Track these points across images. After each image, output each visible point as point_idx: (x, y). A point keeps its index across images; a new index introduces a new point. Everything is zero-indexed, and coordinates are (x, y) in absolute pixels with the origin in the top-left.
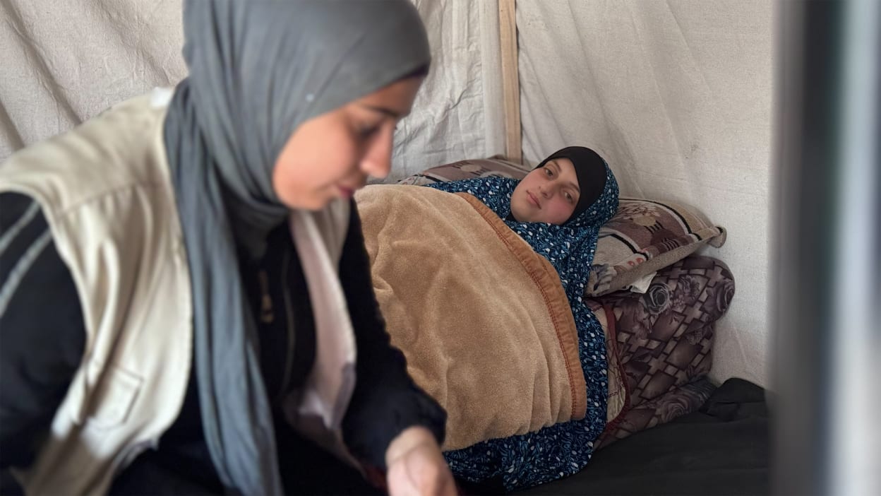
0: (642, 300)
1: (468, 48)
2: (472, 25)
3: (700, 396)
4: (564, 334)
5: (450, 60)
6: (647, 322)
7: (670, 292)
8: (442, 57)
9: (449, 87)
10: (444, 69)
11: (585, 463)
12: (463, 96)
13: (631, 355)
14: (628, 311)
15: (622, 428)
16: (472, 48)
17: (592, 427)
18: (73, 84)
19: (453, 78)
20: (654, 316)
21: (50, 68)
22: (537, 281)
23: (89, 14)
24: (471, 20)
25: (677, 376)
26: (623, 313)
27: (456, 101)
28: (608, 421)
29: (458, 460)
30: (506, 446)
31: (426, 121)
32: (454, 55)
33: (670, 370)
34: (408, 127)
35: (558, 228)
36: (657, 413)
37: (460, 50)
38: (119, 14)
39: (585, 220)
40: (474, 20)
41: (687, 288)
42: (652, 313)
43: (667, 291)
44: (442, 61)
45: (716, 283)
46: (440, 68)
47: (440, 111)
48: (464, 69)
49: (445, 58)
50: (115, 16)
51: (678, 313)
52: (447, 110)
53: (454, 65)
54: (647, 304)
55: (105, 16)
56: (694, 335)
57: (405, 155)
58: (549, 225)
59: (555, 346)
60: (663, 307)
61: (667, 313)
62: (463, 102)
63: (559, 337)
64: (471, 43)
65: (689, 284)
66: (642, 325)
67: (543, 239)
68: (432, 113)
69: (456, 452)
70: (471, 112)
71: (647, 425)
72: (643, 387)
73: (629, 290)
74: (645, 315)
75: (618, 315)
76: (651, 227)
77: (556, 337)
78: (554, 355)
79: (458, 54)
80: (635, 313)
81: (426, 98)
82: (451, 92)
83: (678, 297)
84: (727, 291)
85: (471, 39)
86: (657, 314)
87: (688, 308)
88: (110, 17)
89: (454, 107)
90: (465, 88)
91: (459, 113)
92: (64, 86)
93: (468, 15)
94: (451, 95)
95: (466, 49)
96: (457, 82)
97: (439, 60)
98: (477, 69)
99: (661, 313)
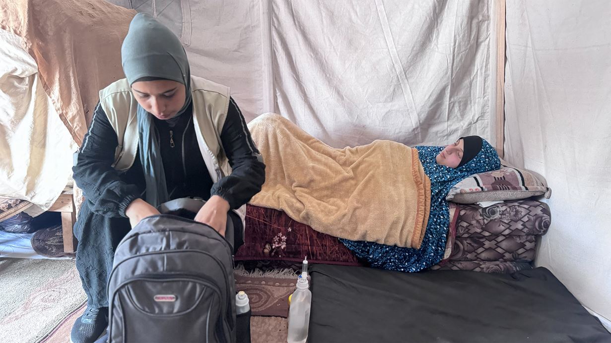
0: (480, 210)
1: (484, 98)
2: (486, 88)
3: (514, 268)
4: (420, 211)
5: (475, 103)
6: (482, 222)
7: (500, 211)
8: (471, 101)
9: (473, 114)
10: (471, 107)
11: (419, 270)
12: (479, 119)
13: (470, 235)
14: (469, 212)
15: (455, 266)
16: (486, 98)
17: (427, 256)
18: (313, 97)
19: (475, 110)
20: (487, 220)
21: (306, 92)
22: (418, 186)
23: (318, 74)
24: (486, 86)
25: (505, 254)
26: (465, 213)
27: (475, 121)
28: (444, 259)
29: (352, 245)
30: (373, 246)
31: (458, 128)
32: (477, 101)
33: (499, 250)
34: (449, 129)
35: (451, 169)
36: (481, 266)
37: (479, 99)
38: (330, 75)
39: (469, 168)
40: (488, 86)
41: (512, 211)
42: (485, 217)
43: (498, 210)
44: (471, 103)
45: (536, 215)
46: (469, 106)
47: (466, 124)
48: (480, 107)
49: (472, 102)
50: (328, 75)
51: (505, 223)
52: (470, 124)
53: (476, 105)
54: (483, 212)
55: (324, 75)
56: (520, 238)
57: (448, 141)
58: (448, 167)
59: (413, 214)
60: (494, 217)
61: (496, 221)
62: (479, 122)
63: (418, 211)
64: (486, 96)
65: (514, 210)
66: (478, 221)
67: (439, 172)
68: (462, 125)
69: (352, 241)
70: (483, 126)
71: (473, 269)
72: (479, 252)
73: (478, 205)
74: (481, 218)
75: (462, 213)
76: (498, 178)
77: (416, 211)
78: (411, 217)
79: (479, 101)
80: (474, 215)
81: (461, 118)
82: (473, 117)
83: (505, 214)
84: (544, 221)
85: (485, 94)
86: (489, 219)
87: (513, 222)
88: (326, 75)
89: (474, 123)
90: (480, 115)
91: (477, 126)
92: (311, 98)
93: (485, 83)
94: (473, 118)
95: (482, 99)
96: (476, 113)
97: (469, 102)
98: (487, 108)
99: (492, 220)
